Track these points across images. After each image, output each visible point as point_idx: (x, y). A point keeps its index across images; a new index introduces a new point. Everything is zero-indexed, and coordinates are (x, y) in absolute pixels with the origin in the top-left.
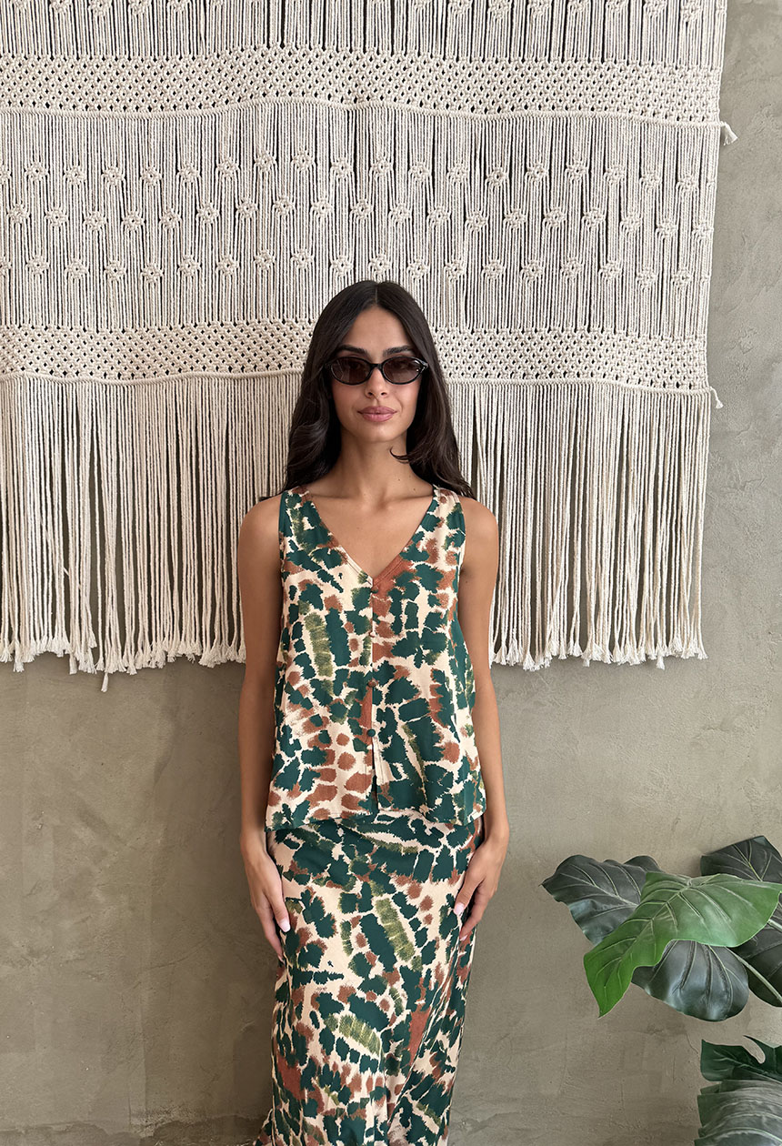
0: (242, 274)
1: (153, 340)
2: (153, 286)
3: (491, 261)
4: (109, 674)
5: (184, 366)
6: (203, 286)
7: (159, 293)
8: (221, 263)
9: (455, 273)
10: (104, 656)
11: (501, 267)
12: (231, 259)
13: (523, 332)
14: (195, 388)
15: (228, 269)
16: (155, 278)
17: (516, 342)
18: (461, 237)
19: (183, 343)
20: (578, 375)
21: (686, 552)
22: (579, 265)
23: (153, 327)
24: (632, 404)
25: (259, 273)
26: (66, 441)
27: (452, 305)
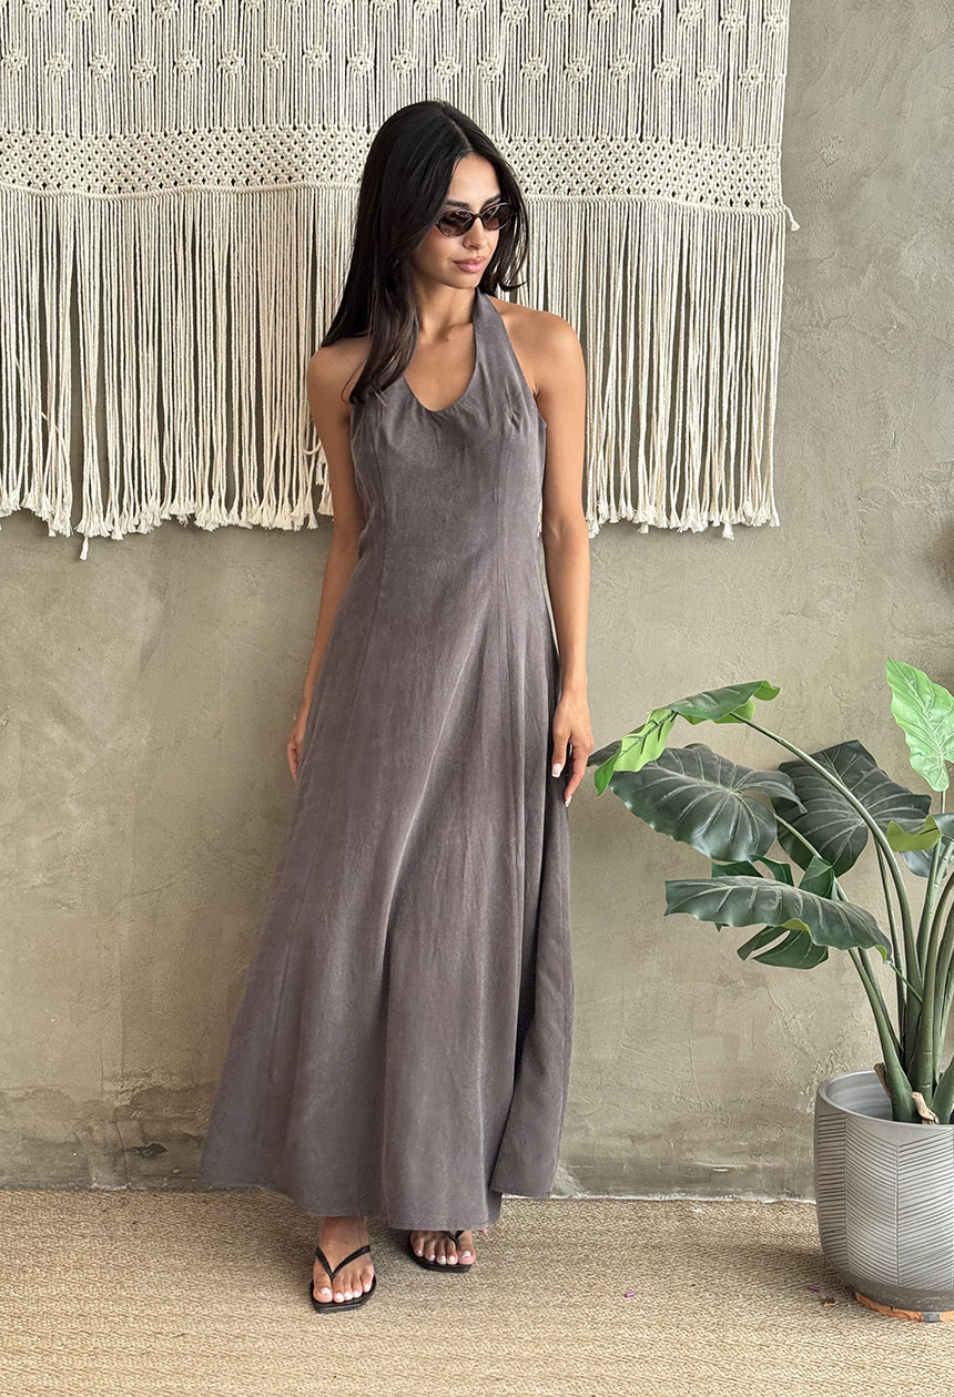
0: (248, 74)
1: (145, 148)
2: (145, 86)
3: (531, 59)
4: (90, 538)
6: (203, 87)
7: (152, 94)
9: (489, 73)
12: (235, 56)
14: (192, 203)
15: (232, 68)
16: (148, 76)
17: (559, 152)
18: (496, 31)
20: (629, 191)
21: (758, 400)
22: (630, 63)
23: (145, 133)
24: (692, 225)
25: (268, 72)
26: (45, 264)
27: (486, 109)
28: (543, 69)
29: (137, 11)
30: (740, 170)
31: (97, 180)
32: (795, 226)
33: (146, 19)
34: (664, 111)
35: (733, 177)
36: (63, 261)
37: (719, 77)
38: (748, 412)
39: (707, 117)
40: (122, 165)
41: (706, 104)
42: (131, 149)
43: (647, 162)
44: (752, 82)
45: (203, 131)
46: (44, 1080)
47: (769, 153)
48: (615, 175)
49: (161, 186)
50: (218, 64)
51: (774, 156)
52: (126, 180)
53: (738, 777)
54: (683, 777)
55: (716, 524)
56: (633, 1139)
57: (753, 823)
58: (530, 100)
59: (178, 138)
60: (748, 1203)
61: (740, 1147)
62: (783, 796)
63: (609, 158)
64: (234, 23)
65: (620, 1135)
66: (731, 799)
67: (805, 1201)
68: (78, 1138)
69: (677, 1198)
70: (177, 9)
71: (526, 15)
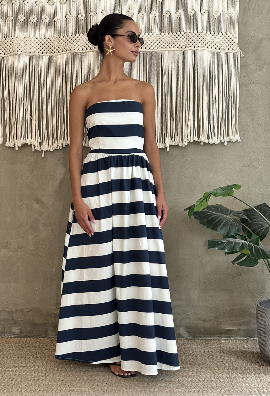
0: (86, 18)
1: (58, 41)
3: (166, 11)
4: (44, 151)
5: (68, 49)
6: (74, 23)
7: (60, 26)
10: (43, 145)
12: (82, 14)
14: (71, 56)
15: (81, 17)
16: (58, 21)
20: (194, 47)
21: (233, 106)
22: (194, 11)
23: (58, 36)
24: (213, 56)
25: (91, 18)
26: (31, 74)
27: (153, 26)
28: (169, 14)
29: (55, 3)
30: (226, 40)
31: (45, 51)
32: (243, 55)
33: (57, 5)
34: (204, 24)
35: (224, 42)
36: (36, 73)
37: (220, 14)
38: (231, 109)
39: (217, 25)
40: (51, 46)
41: (217, 22)
42: (54, 41)
43: (199, 39)
44: (229, 15)
45: (74, 35)
46: (34, 306)
47: (234, 35)
48: (190, 43)
49: (62, 51)
50: (78, 16)
51: (236, 36)
52: (53, 50)
53: (230, 213)
54: (214, 213)
55: (223, 141)
56: (204, 321)
57: (235, 225)
58: (166, 22)
59: (67, 38)
60: (238, 339)
61: (235, 323)
62: (244, 218)
63: (189, 38)
64: (82, 5)
65: (200, 320)
66: (229, 218)
67: (255, 339)
68: (44, 322)
69: (217, 338)
70: (66, 2)
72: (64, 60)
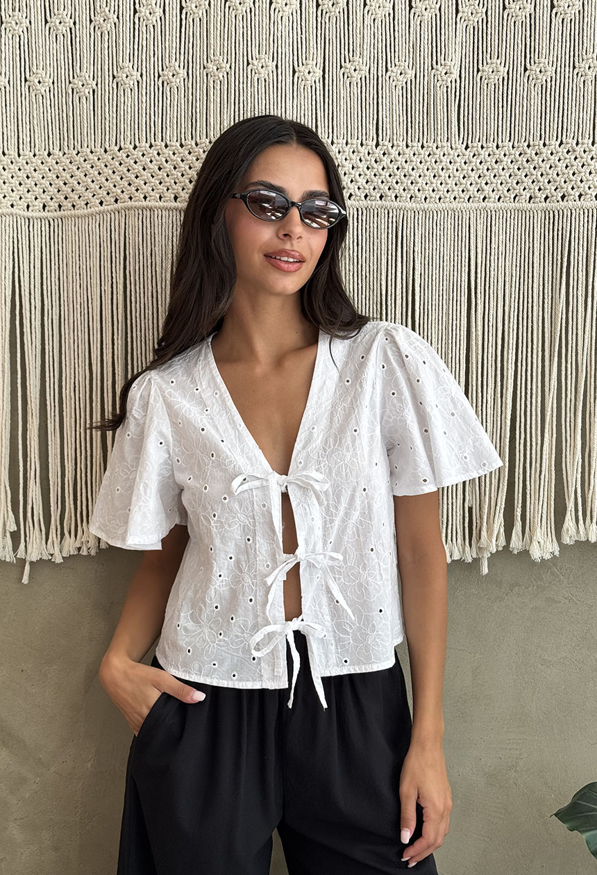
0: (190, 86)
1: (84, 165)
2: (84, 102)
3: (489, 61)
4: (32, 563)
5: (122, 196)
6: (144, 101)
7: (92, 108)
8: (165, 73)
9: (445, 78)
10: (26, 541)
11: (501, 68)
12: (177, 68)
13: (529, 146)
14: (133, 221)
15: (174, 80)
16: (87, 91)
17: (520, 159)
18: (452, 34)
19: (120, 168)
27: (441, 115)
28: (503, 71)
45: (144, 146)
58: (488, 103)
59: (118, 154)
71: (484, 16)
72: (106, 235)
